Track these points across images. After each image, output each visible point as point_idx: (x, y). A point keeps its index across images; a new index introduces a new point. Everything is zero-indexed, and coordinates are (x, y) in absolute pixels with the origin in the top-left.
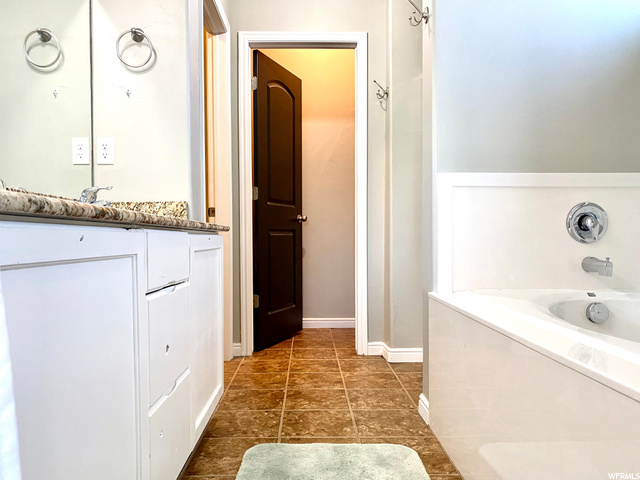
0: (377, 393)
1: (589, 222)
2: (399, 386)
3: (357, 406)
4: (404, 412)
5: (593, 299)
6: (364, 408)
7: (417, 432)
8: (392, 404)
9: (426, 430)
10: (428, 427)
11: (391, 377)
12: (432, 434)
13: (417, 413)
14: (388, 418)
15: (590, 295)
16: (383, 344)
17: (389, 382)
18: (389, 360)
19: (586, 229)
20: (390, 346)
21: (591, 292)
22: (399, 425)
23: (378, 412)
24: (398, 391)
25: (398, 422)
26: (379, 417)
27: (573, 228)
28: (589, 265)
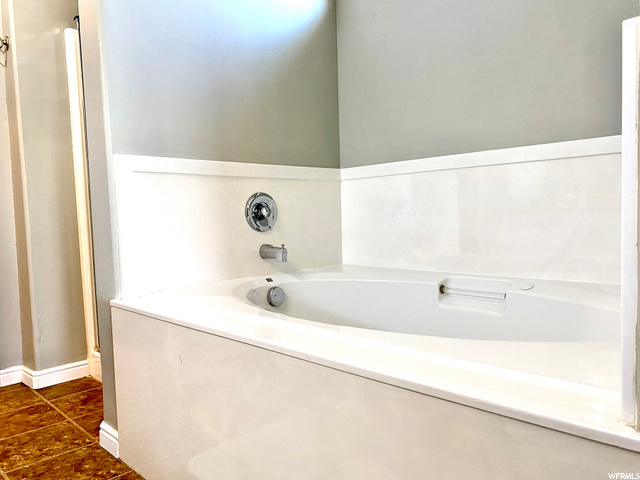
0: (33, 437)
1: (264, 212)
2: (60, 418)
3: (11, 465)
4: (82, 452)
5: (271, 284)
6: (22, 464)
7: (108, 473)
8: (60, 445)
9: (118, 466)
10: (118, 461)
11: (46, 408)
12: (128, 468)
13: (99, 448)
14: (63, 467)
15: (269, 280)
16: (23, 367)
17: (44, 416)
18: (35, 386)
19: (261, 218)
20: (34, 368)
21: (268, 277)
22: (81, 472)
23: (45, 463)
24: (61, 425)
25: (78, 467)
26: (49, 469)
27: (250, 216)
28: (266, 253)
